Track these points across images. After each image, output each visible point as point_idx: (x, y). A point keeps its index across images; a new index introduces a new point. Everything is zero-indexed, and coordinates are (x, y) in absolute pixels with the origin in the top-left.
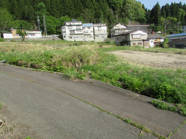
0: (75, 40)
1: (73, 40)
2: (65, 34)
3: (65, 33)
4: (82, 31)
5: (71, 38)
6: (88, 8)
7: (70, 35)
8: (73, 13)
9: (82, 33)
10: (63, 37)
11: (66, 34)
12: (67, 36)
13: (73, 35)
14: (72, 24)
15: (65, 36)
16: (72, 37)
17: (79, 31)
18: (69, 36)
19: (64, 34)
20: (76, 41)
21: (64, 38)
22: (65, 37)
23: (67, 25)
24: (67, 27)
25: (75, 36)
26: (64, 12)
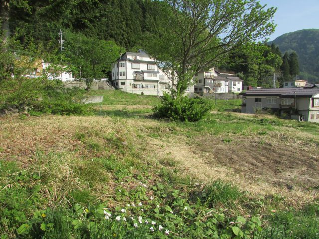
0: (142, 93)
1: (138, 91)
2: (124, 77)
3: (124, 75)
4: (157, 74)
5: (136, 87)
6: (149, 30)
7: (135, 80)
8: (122, 35)
9: (157, 78)
10: (119, 84)
11: (126, 79)
12: (127, 83)
13: (140, 81)
14: (138, 58)
15: (123, 81)
16: (137, 85)
17: (152, 74)
18: (132, 82)
19: (120, 77)
20: (144, 94)
21: (120, 86)
22: (123, 83)
23: (129, 60)
24: (129, 65)
25: (144, 84)
26: (106, 31)
